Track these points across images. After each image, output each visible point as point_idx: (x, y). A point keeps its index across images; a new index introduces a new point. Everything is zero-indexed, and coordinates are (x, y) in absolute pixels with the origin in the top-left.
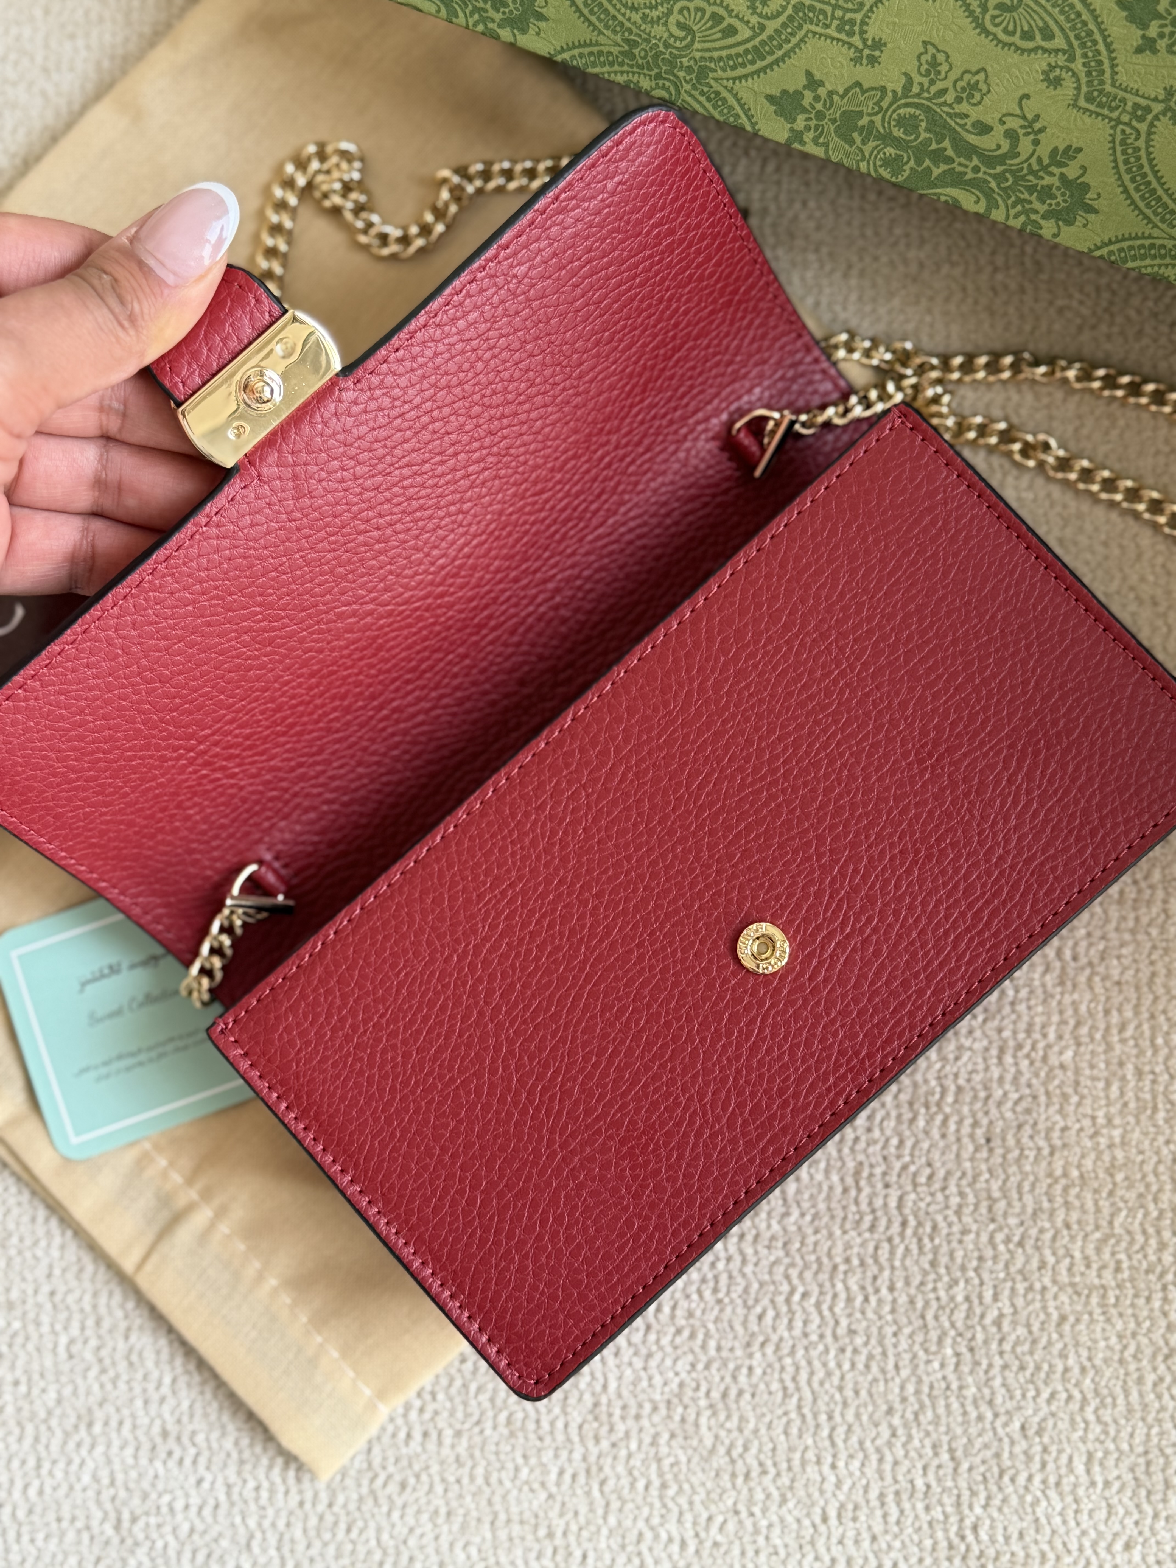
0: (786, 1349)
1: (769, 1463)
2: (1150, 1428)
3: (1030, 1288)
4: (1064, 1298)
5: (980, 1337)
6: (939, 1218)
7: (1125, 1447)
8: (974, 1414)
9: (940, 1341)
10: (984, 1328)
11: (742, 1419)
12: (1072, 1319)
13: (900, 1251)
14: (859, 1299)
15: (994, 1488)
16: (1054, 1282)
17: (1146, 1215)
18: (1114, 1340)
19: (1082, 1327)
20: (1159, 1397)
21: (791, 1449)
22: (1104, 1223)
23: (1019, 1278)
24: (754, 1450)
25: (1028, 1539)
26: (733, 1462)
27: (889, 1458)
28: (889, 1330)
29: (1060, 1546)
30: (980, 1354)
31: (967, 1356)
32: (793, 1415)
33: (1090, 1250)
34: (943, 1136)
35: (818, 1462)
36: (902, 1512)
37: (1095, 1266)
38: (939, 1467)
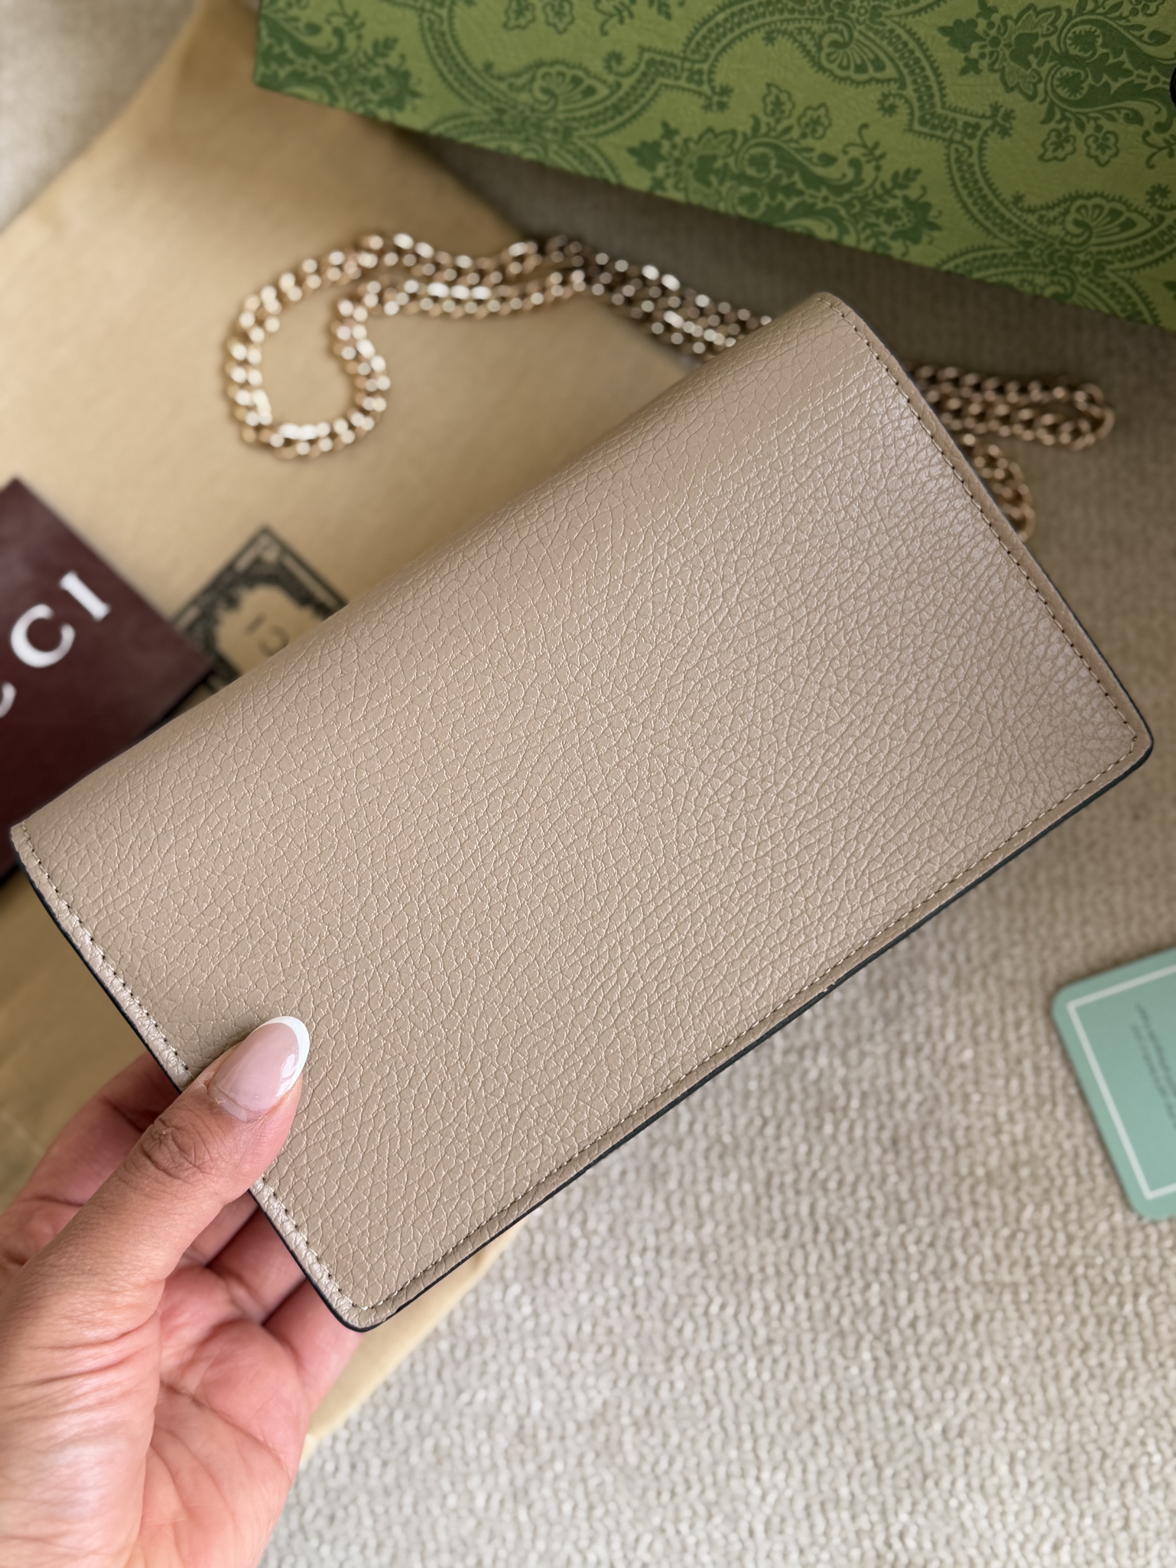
0: (705, 1362)
1: (693, 1478)
2: (1069, 1424)
3: (943, 1289)
4: (977, 1297)
5: (896, 1339)
6: (851, 1224)
7: (1046, 1445)
8: (894, 1419)
9: (857, 1347)
10: (901, 1331)
11: (666, 1435)
12: (985, 1317)
13: (813, 1258)
14: (775, 1309)
15: (918, 1493)
16: (967, 1280)
17: (1053, 1208)
18: (1028, 1336)
19: (996, 1325)
20: (1077, 1392)
21: (715, 1463)
22: (1011, 1218)
23: (931, 1278)
24: (678, 1465)
25: (955, 1544)
26: (657, 1478)
27: (812, 1468)
28: (807, 1338)
29: (987, 1551)
30: (898, 1356)
31: (885, 1361)
32: (716, 1428)
33: (1000, 1246)
34: (851, 1140)
35: (743, 1475)
36: (827, 1521)
37: (1005, 1263)
38: (863, 1475)
